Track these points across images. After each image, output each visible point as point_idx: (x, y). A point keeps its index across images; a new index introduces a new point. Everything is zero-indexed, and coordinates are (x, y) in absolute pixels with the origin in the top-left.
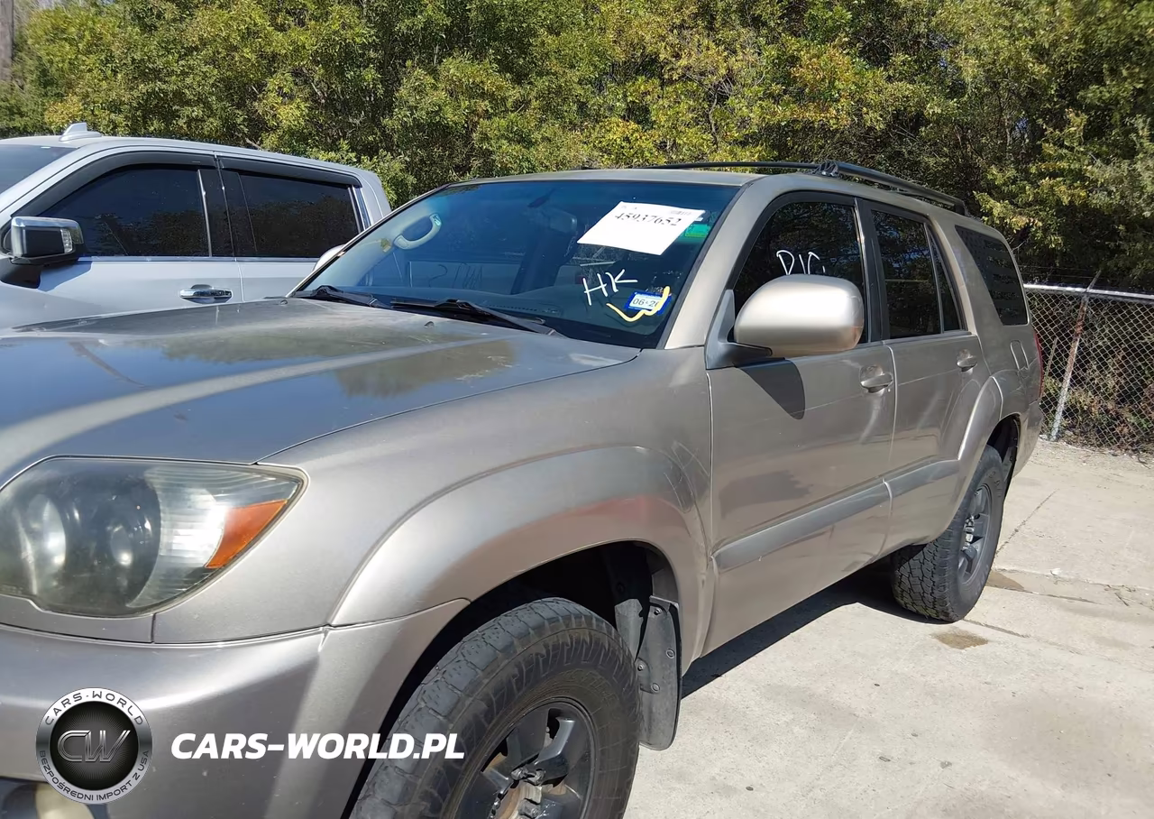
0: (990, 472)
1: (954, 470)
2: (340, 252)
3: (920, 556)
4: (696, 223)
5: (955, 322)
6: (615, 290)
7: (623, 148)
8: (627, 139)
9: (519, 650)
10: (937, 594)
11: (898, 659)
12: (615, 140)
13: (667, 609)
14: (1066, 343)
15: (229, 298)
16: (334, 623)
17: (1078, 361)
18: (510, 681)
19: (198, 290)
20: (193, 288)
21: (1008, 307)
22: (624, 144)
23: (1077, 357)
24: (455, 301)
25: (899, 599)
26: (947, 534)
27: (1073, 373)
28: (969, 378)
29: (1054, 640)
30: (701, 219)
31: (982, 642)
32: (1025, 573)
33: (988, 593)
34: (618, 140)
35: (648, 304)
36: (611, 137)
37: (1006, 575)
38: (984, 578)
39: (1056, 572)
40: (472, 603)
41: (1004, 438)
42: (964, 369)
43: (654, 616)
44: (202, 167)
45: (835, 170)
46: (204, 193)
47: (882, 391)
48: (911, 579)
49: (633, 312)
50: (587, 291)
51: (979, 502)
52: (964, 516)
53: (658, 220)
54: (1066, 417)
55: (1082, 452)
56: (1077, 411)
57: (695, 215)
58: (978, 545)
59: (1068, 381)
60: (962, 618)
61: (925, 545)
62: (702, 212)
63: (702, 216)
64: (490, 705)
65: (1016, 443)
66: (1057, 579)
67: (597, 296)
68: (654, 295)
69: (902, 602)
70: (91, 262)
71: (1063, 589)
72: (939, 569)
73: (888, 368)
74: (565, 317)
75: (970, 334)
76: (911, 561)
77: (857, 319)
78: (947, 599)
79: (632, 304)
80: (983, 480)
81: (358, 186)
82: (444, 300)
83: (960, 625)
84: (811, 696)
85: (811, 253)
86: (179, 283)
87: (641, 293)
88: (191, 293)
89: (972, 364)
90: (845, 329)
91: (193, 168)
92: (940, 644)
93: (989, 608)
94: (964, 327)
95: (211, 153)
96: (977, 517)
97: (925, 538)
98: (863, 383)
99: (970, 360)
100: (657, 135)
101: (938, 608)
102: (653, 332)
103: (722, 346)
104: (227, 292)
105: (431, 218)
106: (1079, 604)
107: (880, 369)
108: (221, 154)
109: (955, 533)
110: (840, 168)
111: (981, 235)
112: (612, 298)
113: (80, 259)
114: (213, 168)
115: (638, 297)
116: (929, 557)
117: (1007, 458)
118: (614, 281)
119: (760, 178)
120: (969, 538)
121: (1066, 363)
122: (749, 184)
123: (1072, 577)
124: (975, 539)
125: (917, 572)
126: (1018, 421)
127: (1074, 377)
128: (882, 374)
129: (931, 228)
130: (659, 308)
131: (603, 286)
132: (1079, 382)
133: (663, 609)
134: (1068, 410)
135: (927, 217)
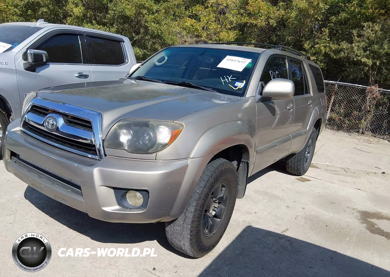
0: (313, 134)
1: (306, 133)
2: (140, 66)
3: (294, 157)
4: (250, 63)
5: (307, 92)
6: (230, 81)
7: (190, 28)
8: (192, 26)
9: (220, 168)
10: (298, 167)
11: (288, 184)
12: (188, 26)
13: (246, 163)
14: (329, 99)
15: (88, 77)
16: (191, 157)
17: (333, 104)
18: (218, 175)
19: (80, 74)
20: (79, 73)
21: (320, 88)
22: (191, 27)
23: (333, 103)
24: (185, 82)
25: (287, 169)
26: (302, 151)
27: (331, 108)
28: (311, 107)
29: (329, 180)
30: (251, 62)
31: (310, 180)
32: (319, 164)
33: (310, 169)
34: (189, 25)
35: (240, 85)
36: (187, 24)
37: (314, 164)
38: (309, 164)
39: (328, 164)
40: (215, 156)
41: (318, 125)
42: (310, 105)
43: (241, 165)
44: (79, 35)
45: (281, 48)
46: (80, 42)
47: (292, 110)
48: (291, 163)
49: (236, 87)
50: (222, 81)
51: (310, 143)
52: (306, 146)
53: (239, 62)
54: (328, 121)
55: (332, 132)
56: (331, 119)
57: (249, 61)
58: (308, 155)
59: (330, 110)
60: (303, 175)
61: (296, 154)
62: (251, 60)
63: (251, 61)
64: (215, 180)
65: (320, 126)
66: (328, 166)
67: (225, 82)
68: (241, 82)
69: (288, 170)
70: (49, 64)
71: (329, 168)
72: (299, 161)
73: (293, 104)
74: (216, 88)
75: (311, 95)
76: (292, 158)
77: (293, 91)
78: (301, 169)
79: (235, 85)
80: (312, 137)
81: (124, 42)
82: (182, 82)
83: (303, 176)
84: (267, 193)
85: (277, 72)
86: (75, 72)
87: (238, 82)
88: (77, 75)
89: (311, 103)
90: (290, 93)
91: (77, 35)
92: (298, 181)
93: (310, 173)
94: (310, 93)
95: (82, 30)
96: (309, 147)
97: (297, 151)
98: (288, 108)
99: (311, 102)
100: (202, 24)
101: (298, 171)
102: (242, 93)
103: (259, 97)
104: (88, 75)
105: (165, 56)
106: (334, 172)
107: (291, 104)
108: (84, 31)
109: (304, 150)
110: (282, 47)
111: (314, 66)
112: (229, 83)
113: (47, 63)
114: (82, 35)
115: (237, 83)
116: (297, 157)
117: (317, 130)
118: (229, 78)
119: (266, 50)
120: (307, 153)
121: (329, 105)
122: (263, 52)
123: (332, 165)
124: (308, 153)
125: (293, 161)
126: (321, 120)
127: (332, 109)
128: (292, 105)
129: (303, 65)
130: (243, 86)
131: (226, 80)
132: (333, 110)
133: (244, 163)
134: (329, 119)
135: (302, 61)
